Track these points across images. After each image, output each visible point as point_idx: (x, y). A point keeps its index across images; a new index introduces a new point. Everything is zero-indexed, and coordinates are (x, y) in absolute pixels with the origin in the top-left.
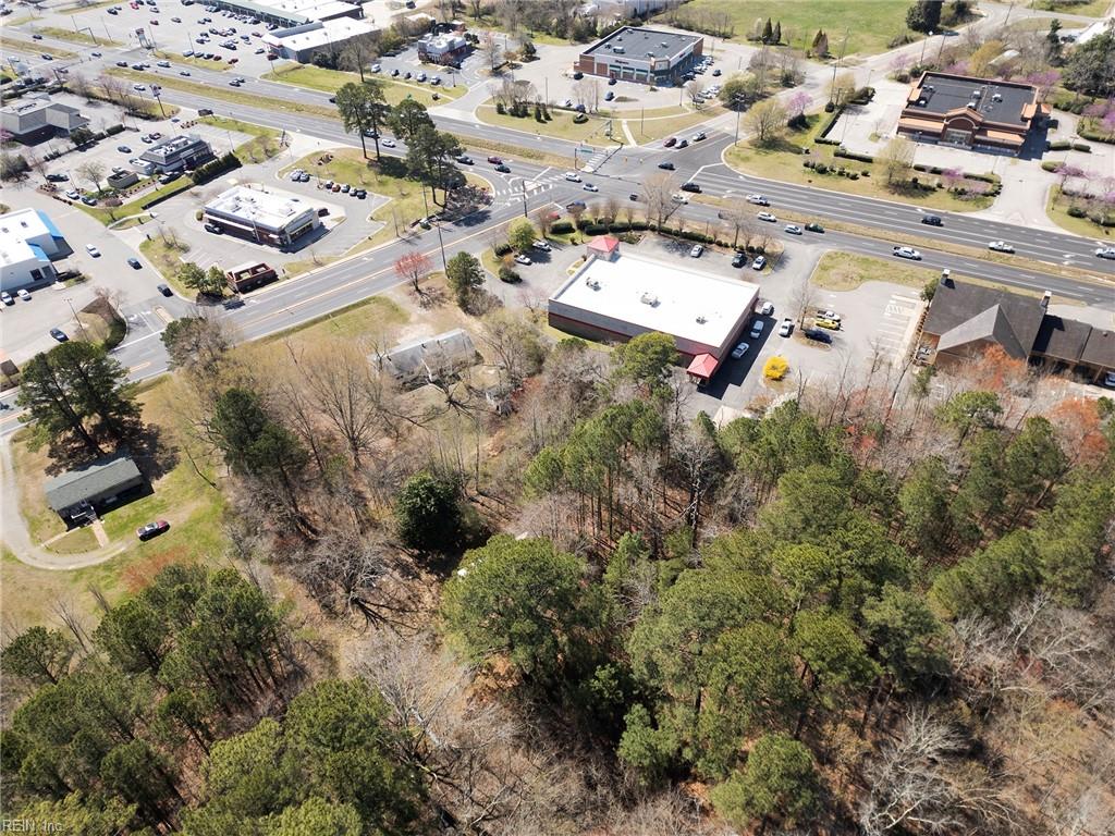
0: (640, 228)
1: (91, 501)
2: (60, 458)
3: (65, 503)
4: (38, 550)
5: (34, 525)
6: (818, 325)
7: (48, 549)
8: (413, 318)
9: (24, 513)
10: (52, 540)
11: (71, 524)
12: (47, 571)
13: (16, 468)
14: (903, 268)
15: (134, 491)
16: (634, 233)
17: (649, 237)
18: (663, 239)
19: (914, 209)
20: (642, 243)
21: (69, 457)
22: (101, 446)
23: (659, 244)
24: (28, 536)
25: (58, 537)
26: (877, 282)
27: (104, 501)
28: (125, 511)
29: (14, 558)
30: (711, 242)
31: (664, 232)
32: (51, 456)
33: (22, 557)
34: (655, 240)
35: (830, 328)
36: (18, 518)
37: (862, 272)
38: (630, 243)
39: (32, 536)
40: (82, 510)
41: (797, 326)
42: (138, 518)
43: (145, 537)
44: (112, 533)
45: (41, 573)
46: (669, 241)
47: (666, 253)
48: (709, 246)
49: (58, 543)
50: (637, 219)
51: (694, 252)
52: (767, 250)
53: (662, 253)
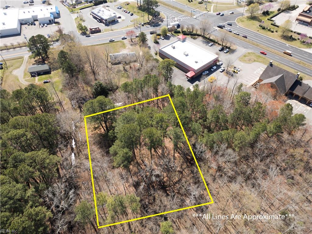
0: (199, 35)
1: (37, 72)
2: (36, 62)
3: (31, 71)
4: (23, 80)
5: (25, 75)
7: (26, 80)
8: (127, 48)
9: (24, 72)
10: (27, 79)
11: (32, 76)
12: (23, 84)
13: (27, 62)
15: (47, 72)
16: (196, 36)
17: (201, 38)
18: (203, 39)
19: (286, 44)
20: (197, 40)
21: (38, 62)
22: (45, 62)
23: (202, 41)
24: (23, 77)
25: (28, 78)
27: (40, 73)
28: (43, 76)
29: (19, 80)
30: (216, 43)
31: (204, 37)
32: (35, 61)
33: (20, 80)
34: (201, 39)
36: (23, 72)
37: (256, 59)
38: (194, 39)
39: (24, 77)
40: (36, 74)
42: (44, 79)
43: (44, 83)
44: (39, 80)
45: (22, 85)
46: (205, 40)
48: (215, 44)
49: (28, 79)
50: (199, 33)
51: (210, 45)
52: (231, 48)
53: (201, 43)
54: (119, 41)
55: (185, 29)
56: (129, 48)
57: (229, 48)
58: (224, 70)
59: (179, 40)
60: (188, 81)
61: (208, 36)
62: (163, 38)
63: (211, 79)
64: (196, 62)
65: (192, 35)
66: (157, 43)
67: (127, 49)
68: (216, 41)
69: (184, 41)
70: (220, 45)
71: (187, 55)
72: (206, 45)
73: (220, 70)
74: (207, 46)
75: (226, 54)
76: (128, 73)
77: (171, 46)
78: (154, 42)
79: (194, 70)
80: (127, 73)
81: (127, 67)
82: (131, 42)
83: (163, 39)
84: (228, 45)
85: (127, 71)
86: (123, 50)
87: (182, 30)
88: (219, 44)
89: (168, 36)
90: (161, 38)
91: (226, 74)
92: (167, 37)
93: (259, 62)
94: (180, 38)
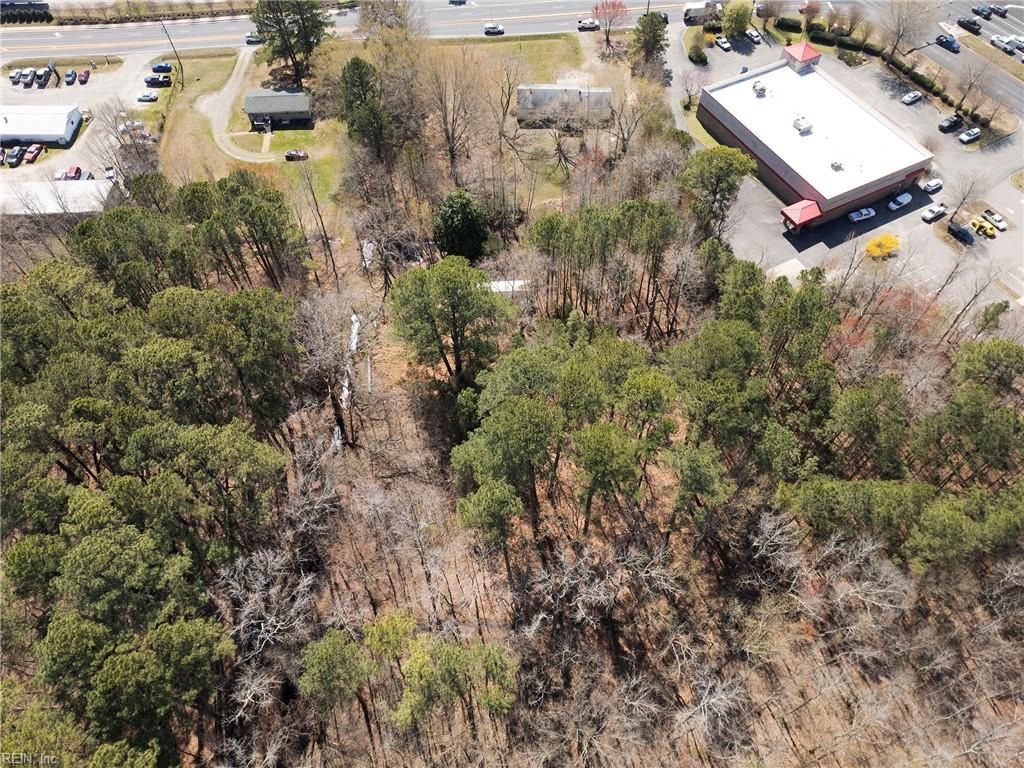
0: (871, 51)
1: (272, 116)
2: (275, 78)
3: (254, 110)
4: (226, 137)
5: (234, 118)
6: (973, 224)
7: (233, 139)
8: (585, 66)
9: (233, 108)
10: (238, 134)
11: (255, 128)
12: (224, 153)
13: (246, 73)
15: (302, 122)
16: (861, 55)
17: (875, 65)
18: (887, 72)
20: (861, 68)
21: (281, 80)
22: (303, 80)
23: (878, 76)
24: (227, 124)
25: (242, 133)
27: (280, 120)
28: (289, 134)
29: (211, 136)
30: (936, 94)
31: (892, 63)
32: (270, 74)
33: (216, 137)
34: (878, 70)
35: (984, 233)
36: (228, 109)
38: (849, 64)
39: (229, 126)
40: (264, 120)
42: (292, 143)
43: (290, 158)
44: (274, 146)
45: (220, 153)
46: (891, 77)
47: (877, 88)
48: (930, 96)
49: (240, 137)
50: (874, 40)
51: (907, 98)
52: (992, 124)
53: (873, 86)
54: (563, 35)
55: (821, 20)
56: (592, 70)
57: (984, 124)
58: (943, 215)
59: (790, 62)
60: (787, 235)
61: (906, 61)
62: (727, 45)
63: (879, 246)
64: (837, 168)
65: (845, 44)
66: (699, 60)
67: (586, 71)
68: (938, 85)
69: (807, 69)
70: (951, 104)
71: (805, 132)
72: (893, 97)
73: (925, 212)
74: (896, 103)
75: (964, 147)
76: (569, 166)
77: (751, 82)
78: (691, 59)
79: (818, 199)
80: (567, 168)
81: (571, 143)
82: (605, 45)
83: (727, 50)
84: (983, 112)
85: (566, 159)
86: (567, 75)
87: (808, 22)
88: (945, 100)
89: (750, 37)
90: (719, 41)
91: (946, 233)
92: (742, 43)
94: (792, 57)
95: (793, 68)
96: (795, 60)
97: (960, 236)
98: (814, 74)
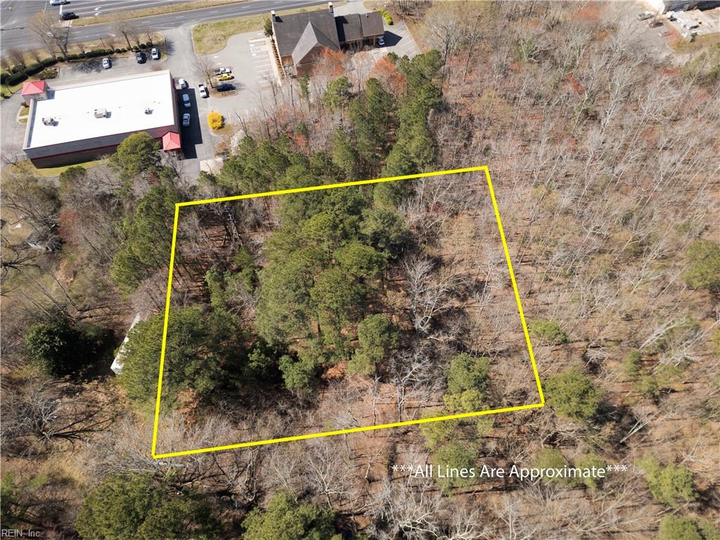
0: (51, 63)
6: (220, 80)
14: (244, 20)
16: (49, 69)
17: (64, 67)
18: (74, 64)
20: (61, 74)
23: (74, 70)
26: (235, 36)
30: (112, 53)
31: (72, 59)
34: (69, 68)
35: (229, 79)
37: (222, 33)
38: (53, 78)
41: (209, 87)
46: (80, 65)
47: (85, 74)
48: (112, 56)
50: (45, 56)
51: (106, 65)
52: (153, 42)
57: (150, 46)
58: (206, 89)
59: (36, 98)
61: (74, 50)
63: (214, 121)
64: (149, 112)
65: (42, 70)
68: (108, 48)
69: (50, 95)
70: (124, 51)
71: (108, 115)
72: (99, 71)
73: (199, 95)
74: (104, 72)
75: (161, 60)
77: (37, 124)
79: (167, 130)
84: (143, 41)
88: (119, 52)
91: (220, 94)
93: (233, 33)
94: (34, 95)
95: (42, 99)
96: (38, 94)
97: (226, 88)
98: (56, 92)
